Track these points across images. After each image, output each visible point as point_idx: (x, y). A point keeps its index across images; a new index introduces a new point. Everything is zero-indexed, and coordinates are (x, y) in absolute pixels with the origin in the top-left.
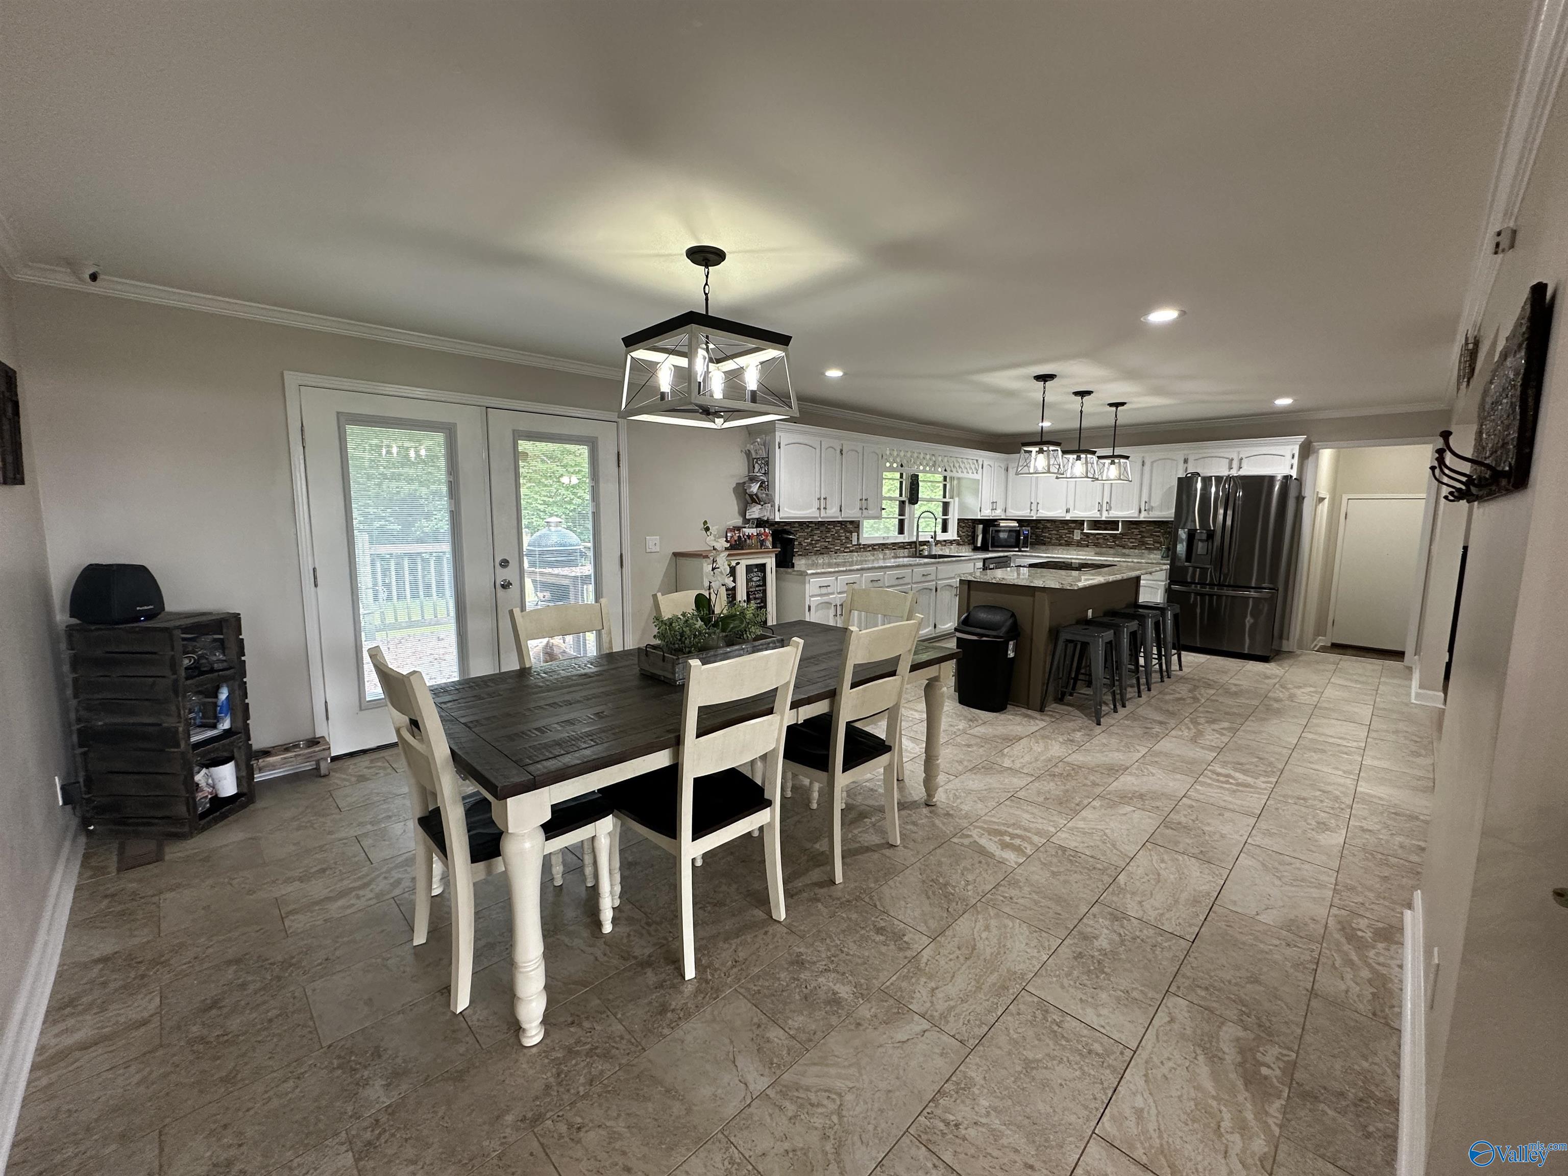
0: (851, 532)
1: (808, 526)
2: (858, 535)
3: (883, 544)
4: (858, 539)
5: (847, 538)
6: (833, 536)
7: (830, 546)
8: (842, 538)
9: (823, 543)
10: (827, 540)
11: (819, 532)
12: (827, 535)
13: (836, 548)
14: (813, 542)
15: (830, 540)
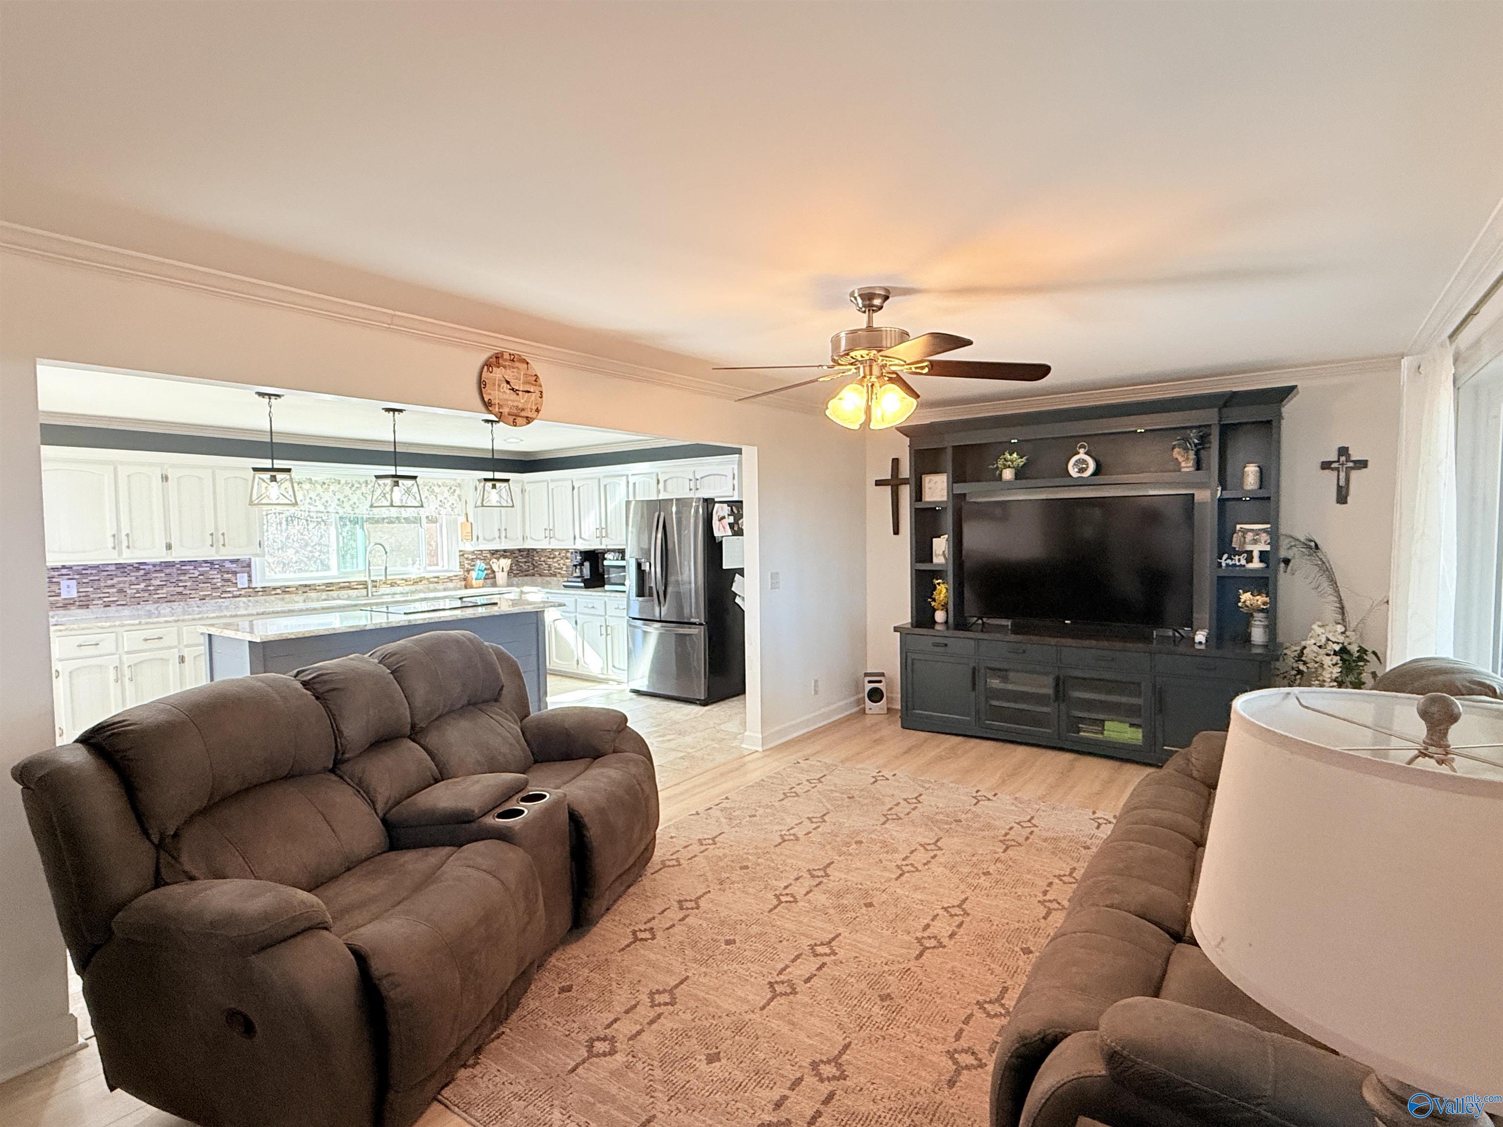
0: (235, 573)
1: (138, 569)
2: (250, 576)
3: (306, 586)
4: (250, 581)
5: (228, 580)
6: (194, 579)
7: (188, 592)
8: (215, 581)
9: (173, 589)
10: (180, 584)
11: (163, 575)
12: (181, 578)
13: (201, 593)
14: (151, 588)
15: (188, 584)
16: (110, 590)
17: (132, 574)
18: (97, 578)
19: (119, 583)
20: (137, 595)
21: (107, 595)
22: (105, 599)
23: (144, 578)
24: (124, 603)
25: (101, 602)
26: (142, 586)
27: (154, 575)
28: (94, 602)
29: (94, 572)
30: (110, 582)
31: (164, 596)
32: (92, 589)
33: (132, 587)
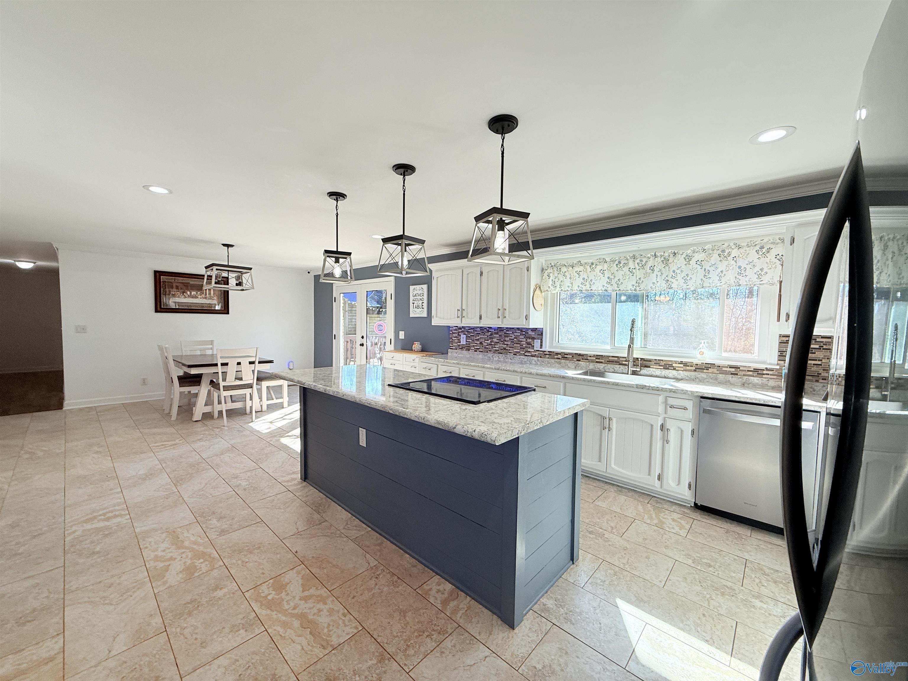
4: (542, 345)
6: (512, 341)
7: (509, 348)
8: (522, 343)
9: (501, 345)
10: (505, 343)
11: (498, 336)
12: (506, 339)
13: (515, 350)
14: (493, 343)
15: (509, 343)
16: (477, 342)
17: (486, 334)
18: (473, 335)
19: (481, 338)
20: (487, 347)
21: (476, 345)
22: (476, 347)
23: (491, 337)
24: (482, 350)
25: (473, 348)
26: (489, 342)
27: (495, 336)
28: (472, 348)
29: (472, 331)
30: (478, 338)
31: (498, 349)
32: (471, 341)
33: (486, 341)
